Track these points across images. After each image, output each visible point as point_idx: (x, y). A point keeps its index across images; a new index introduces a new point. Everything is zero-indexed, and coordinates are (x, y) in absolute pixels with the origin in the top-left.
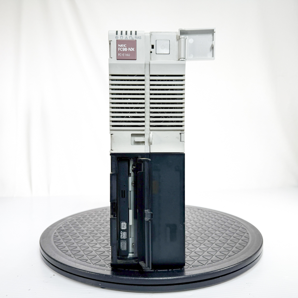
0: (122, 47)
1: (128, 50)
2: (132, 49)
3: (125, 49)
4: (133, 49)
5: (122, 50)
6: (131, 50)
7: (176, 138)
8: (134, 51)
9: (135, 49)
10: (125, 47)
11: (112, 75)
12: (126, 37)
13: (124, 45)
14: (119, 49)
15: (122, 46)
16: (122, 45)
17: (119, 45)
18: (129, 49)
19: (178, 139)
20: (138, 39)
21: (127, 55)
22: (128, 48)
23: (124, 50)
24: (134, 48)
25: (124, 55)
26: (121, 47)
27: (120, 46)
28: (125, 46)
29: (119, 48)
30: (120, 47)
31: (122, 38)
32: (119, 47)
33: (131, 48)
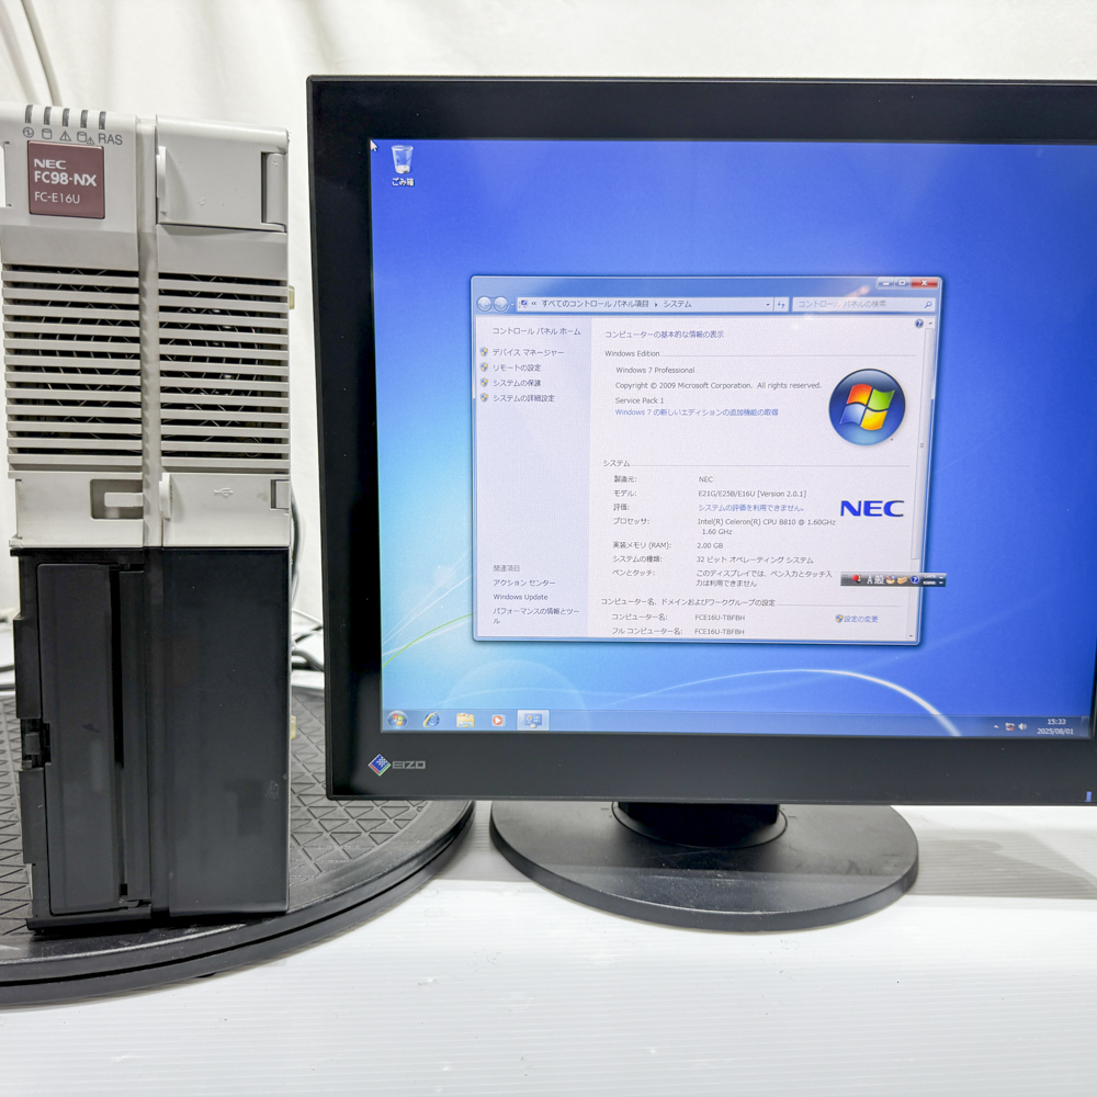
0: (51, 171)
1: (71, 182)
2: (86, 180)
3: (61, 178)
4: (91, 180)
5: (51, 180)
6: (83, 183)
7: (259, 496)
8: (95, 184)
9: (101, 180)
10: (59, 171)
11: (15, 268)
12: (65, 133)
13: (58, 164)
14: (37, 177)
15: (48, 166)
16: (48, 161)
17: (36, 161)
18: (76, 176)
19: (265, 499)
20: (111, 142)
21: (70, 199)
22: (71, 175)
23: (58, 179)
24: (95, 176)
25: (59, 199)
26: (46, 169)
27: (42, 166)
28: (61, 164)
29: (36, 172)
30: (43, 170)
31: (47, 135)
32: (38, 168)
33: (84, 176)
